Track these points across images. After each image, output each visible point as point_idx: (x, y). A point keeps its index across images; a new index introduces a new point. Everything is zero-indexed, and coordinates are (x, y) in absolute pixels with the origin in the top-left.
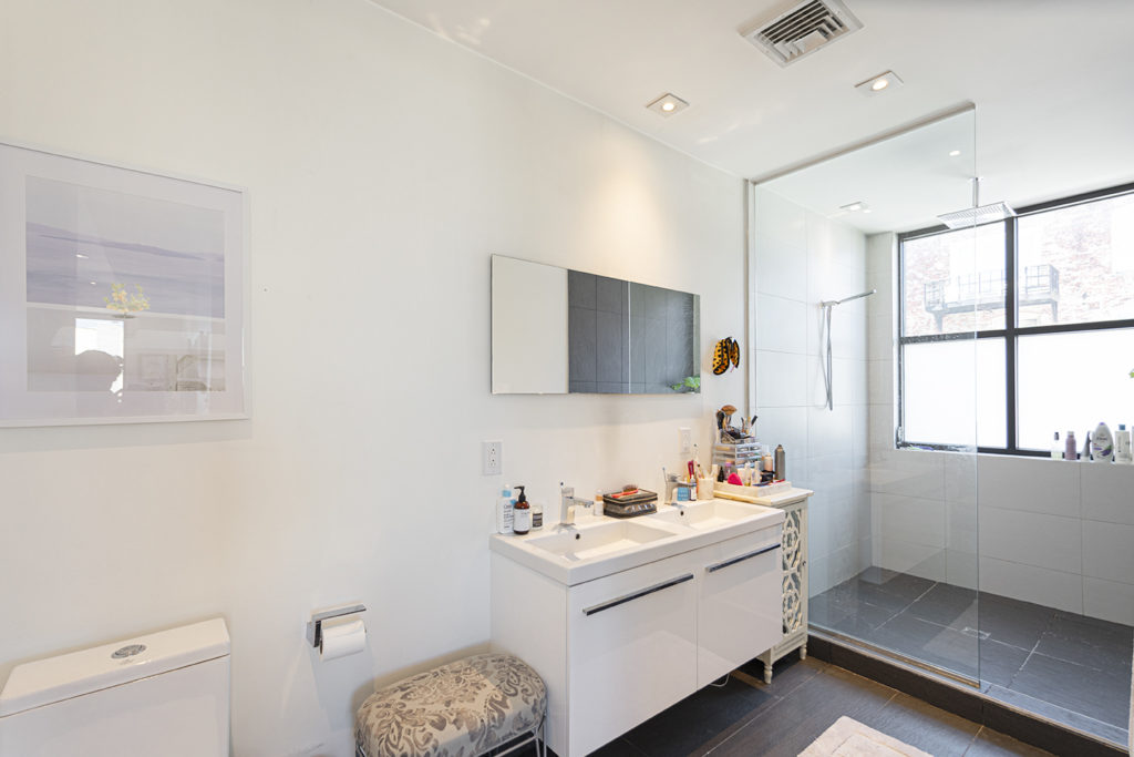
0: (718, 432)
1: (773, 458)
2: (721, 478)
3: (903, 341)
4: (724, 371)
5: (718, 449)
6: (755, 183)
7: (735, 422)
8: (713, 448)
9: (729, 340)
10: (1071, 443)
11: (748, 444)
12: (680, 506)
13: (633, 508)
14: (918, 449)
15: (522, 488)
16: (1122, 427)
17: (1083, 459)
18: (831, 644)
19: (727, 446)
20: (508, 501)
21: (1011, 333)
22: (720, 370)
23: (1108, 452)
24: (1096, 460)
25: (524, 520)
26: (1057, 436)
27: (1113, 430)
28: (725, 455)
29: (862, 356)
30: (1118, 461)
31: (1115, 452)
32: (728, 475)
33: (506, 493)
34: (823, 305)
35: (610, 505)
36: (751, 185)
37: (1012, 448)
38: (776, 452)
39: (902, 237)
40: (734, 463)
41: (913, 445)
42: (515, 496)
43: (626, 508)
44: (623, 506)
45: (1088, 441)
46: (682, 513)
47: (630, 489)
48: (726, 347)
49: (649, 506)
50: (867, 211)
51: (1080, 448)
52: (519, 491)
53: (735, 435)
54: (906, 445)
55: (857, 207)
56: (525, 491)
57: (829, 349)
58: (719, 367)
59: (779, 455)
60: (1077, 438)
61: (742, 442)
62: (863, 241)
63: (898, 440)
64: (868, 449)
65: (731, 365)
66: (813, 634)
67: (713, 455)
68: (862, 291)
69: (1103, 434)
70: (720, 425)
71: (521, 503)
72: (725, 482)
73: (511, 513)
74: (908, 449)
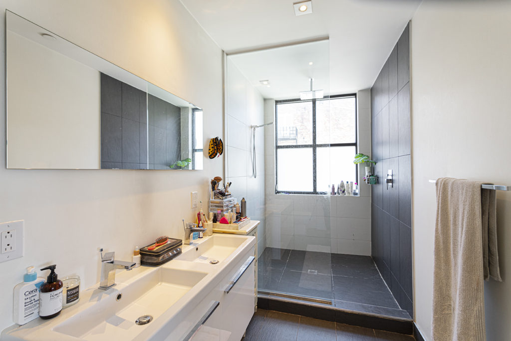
0: (212, 193)
1: (240, 205)
2: (215, 221)
3: (278, 147)
4: (215, 156)
5: (212, 203)
6: (227, 55)
7: (220, 187)
8: (209, 202)
9: (217, 139)
10: (333, 189)
11: (229, 199)
12: (195, 244)
13: (166, 256)
14: (283, 194)
15: (52, 268)
16: (347, 182)
17: (337, 195)
18: (268, 300)
19: (218, 200)
20: (31, 285)
21: (314, 146)
22: (213, 156)
23: (344, 192)
24: (341, 195)
25: (54, 301)
26: (329, 186)
27: (345, 183)
28: (216, 206)
29: (263, 154)
30: (347, 195)
31: (346, 191)
32: (219, 218)
33: (28, 278)
34: (252, 127)
35: (146, 257)
36: (225, 55)
37: (315, 192)
38: (242, 202)
39: (277, 102)
40: (222, 211)
41: (282, 192)
42: (43, 277)
43: (161, 258)
44: (158, 256)
45: (338, 188)
46: (197, 249)
47: (162, 240)
48: (216, 143)
49: (177, 251)
50: (268, 86)
51: (336, 191)
52: (49, 271)
53: (222, 194)
54: (279, 192)
55: (265, 83)
56: (55, 271)
57: (254, 148)
58: (212, 154)
59: (243, 203)
60: (335, 187)
61: (226, 198)
62: (263, 101)
63: (276, 190)
64: (265, 195)
65: (218, 154)
66: (259, 296)
67: (209, 207)
68: (263, 124)
69: (342, 185)
70: (213, 189)
71: (52, 284)
72: (218, 223)
73: (36, 298)
74: (280, 194)
